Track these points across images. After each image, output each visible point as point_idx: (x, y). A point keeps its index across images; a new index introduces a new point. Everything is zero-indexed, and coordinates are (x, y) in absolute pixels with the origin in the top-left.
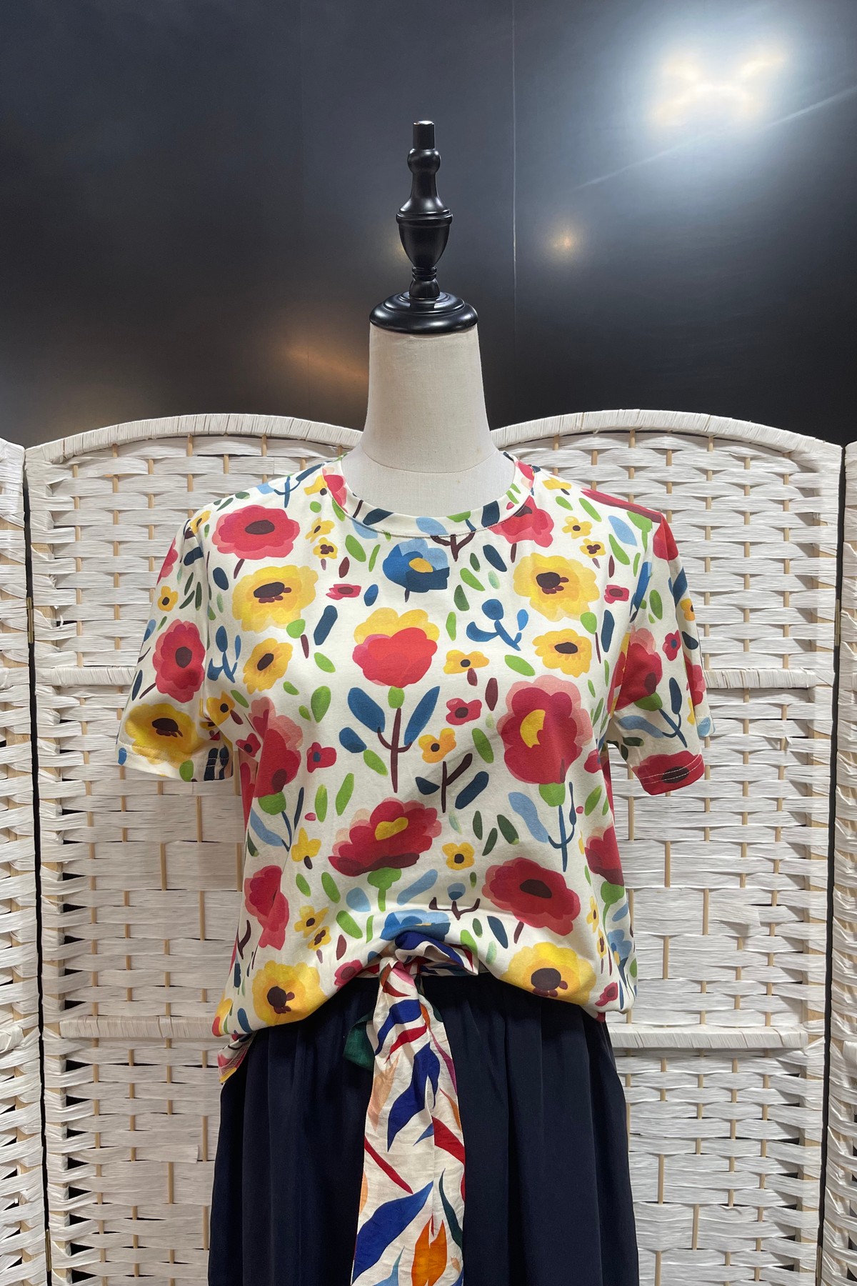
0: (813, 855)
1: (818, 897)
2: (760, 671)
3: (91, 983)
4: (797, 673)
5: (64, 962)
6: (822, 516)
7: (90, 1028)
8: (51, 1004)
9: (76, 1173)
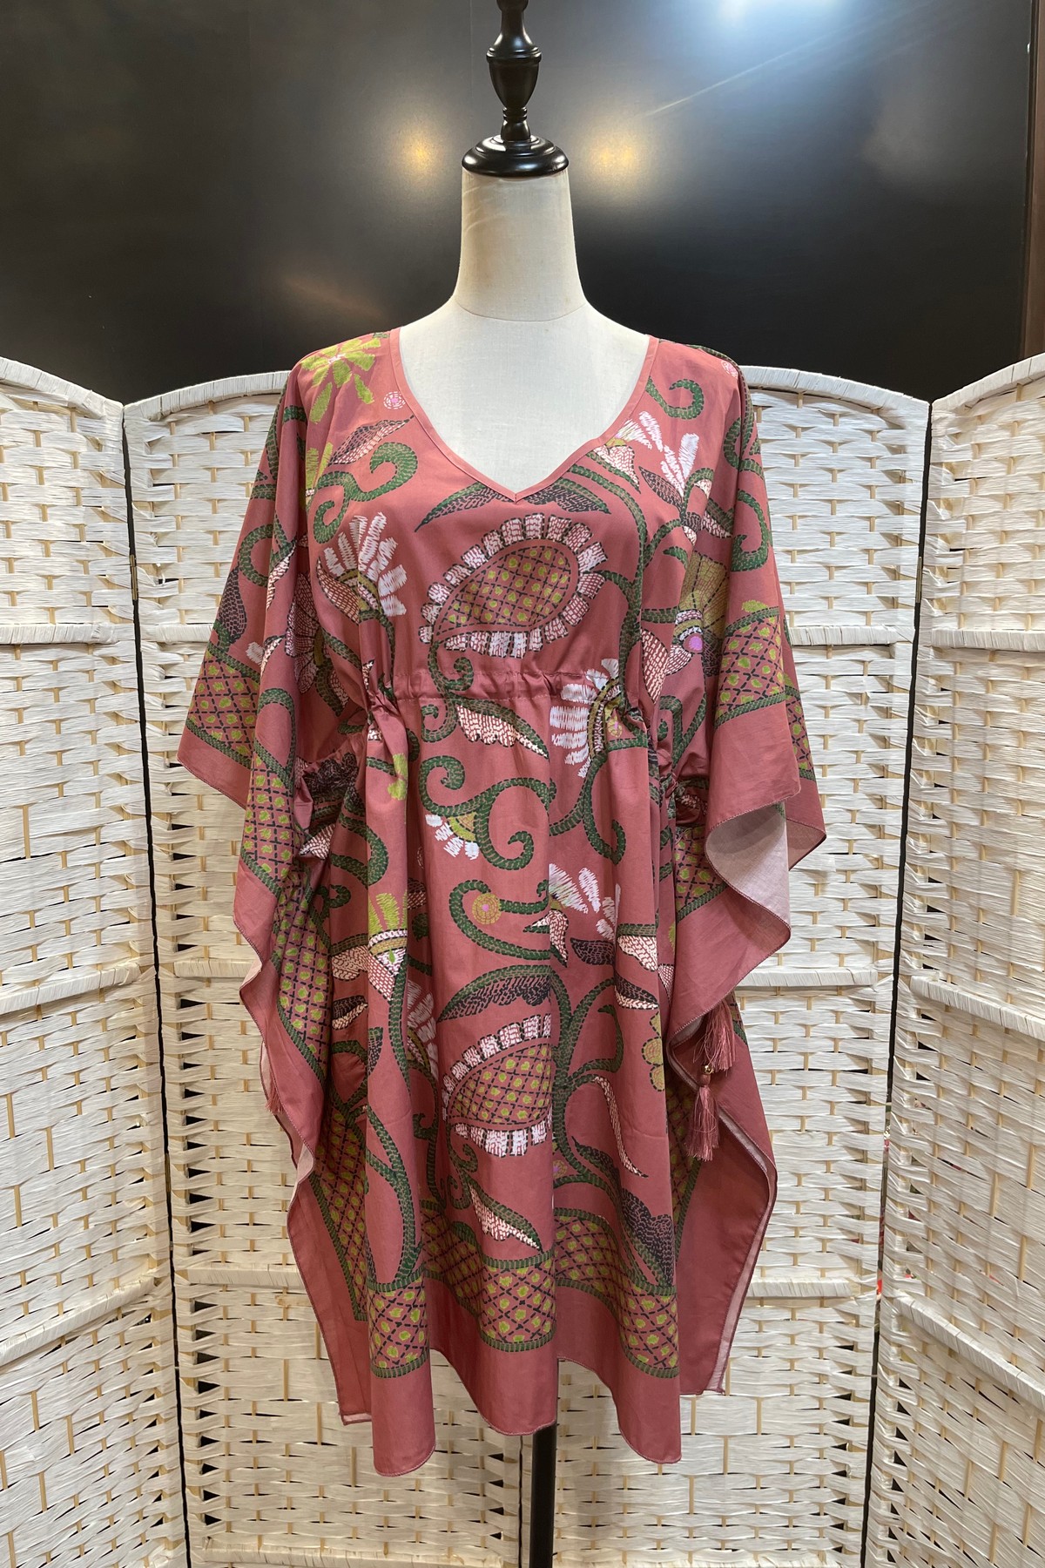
0: (888, 805)
1: (892, 845)
2: (843, 628)
3: (201, 927)
4: (880, 630)
5: (176, 907)
6: (907, 473)
7: (202, 969)
8: (165, 946)
9: (194, 1102)
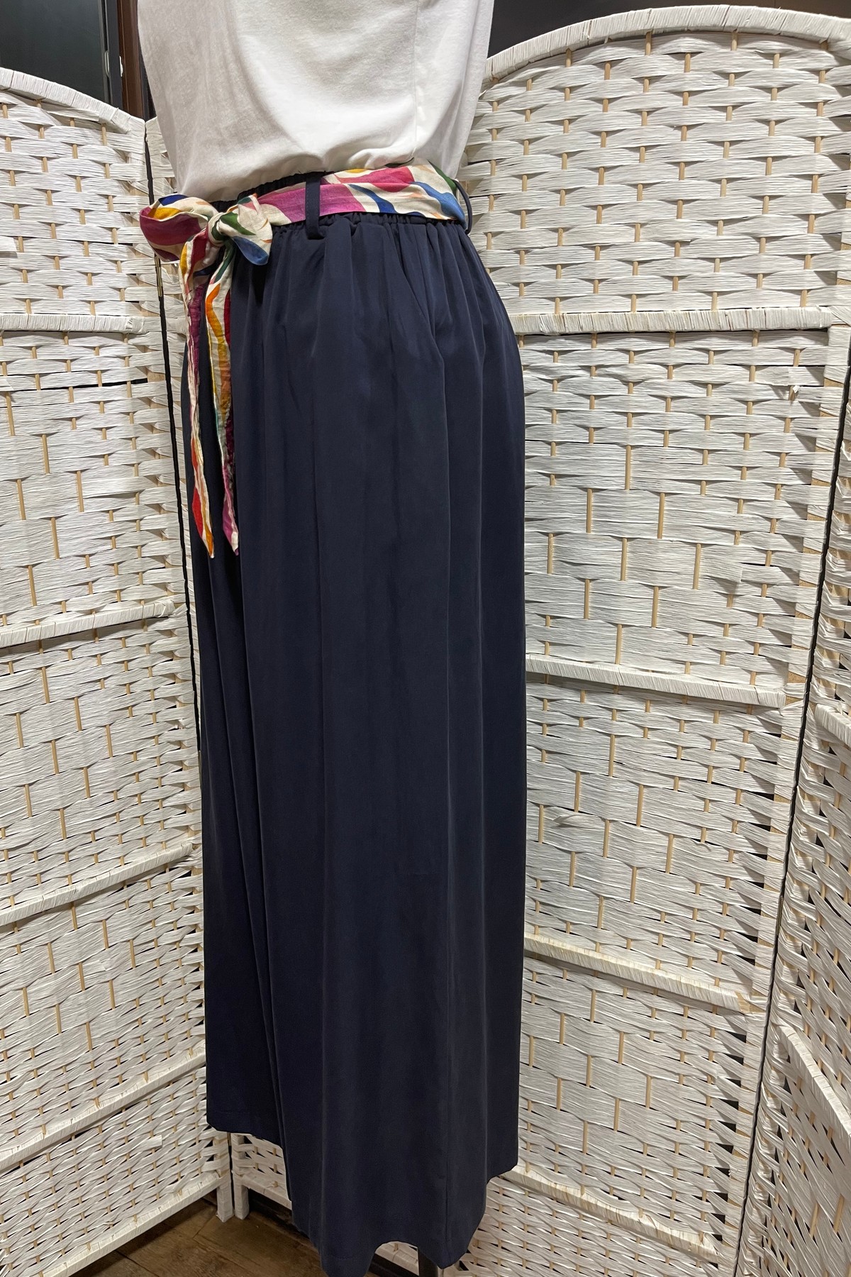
0: (809, 515)
1: (812, 559)
2: (767, 309)
4: (814, 312)
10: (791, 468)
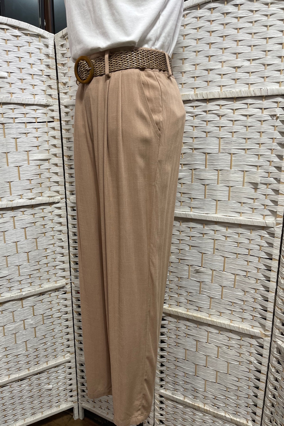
2: (268, 89)
5: (71, 182)
8: (68, 193)
9: (75, 237)
10: (277, 143)
